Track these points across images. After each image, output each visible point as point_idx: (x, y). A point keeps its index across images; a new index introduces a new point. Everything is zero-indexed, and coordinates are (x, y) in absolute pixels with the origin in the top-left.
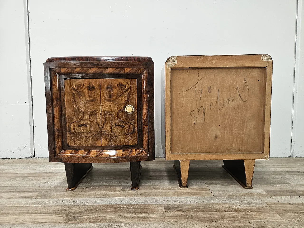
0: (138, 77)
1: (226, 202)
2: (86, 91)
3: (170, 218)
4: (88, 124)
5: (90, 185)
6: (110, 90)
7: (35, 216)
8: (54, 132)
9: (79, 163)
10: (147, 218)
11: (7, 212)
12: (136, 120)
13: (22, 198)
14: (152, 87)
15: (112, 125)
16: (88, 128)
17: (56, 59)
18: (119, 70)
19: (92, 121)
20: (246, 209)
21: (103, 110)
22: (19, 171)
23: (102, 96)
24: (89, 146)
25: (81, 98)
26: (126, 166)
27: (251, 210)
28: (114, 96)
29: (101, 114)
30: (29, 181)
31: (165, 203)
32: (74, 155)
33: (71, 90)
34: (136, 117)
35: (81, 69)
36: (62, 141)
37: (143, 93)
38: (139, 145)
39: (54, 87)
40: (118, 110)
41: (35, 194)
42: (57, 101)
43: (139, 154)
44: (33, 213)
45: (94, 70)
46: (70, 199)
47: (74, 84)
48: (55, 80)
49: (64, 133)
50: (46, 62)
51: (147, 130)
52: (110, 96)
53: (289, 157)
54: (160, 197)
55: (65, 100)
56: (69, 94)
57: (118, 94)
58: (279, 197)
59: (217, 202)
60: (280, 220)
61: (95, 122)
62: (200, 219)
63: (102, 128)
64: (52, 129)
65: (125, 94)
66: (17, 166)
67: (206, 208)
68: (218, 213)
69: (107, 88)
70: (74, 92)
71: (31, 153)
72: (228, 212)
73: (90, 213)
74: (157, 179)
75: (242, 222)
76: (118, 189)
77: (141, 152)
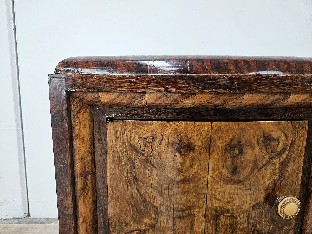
2: (168, 154)
6: (237, 152)
17: (87, 62)
18: (274, 98)
23: (213, 170)
25: (151, 173)
28: (244, 168)
29: (205, 216)
33: (126, 149)
40: (252, 204)
42: (85, 178)
45: (200, 99)
47: (136, 136)
48: (80, 124)
50: (57, 71)
52: (234, 170)
56: (120, 161)
57: (255, 163)
65: (274, 164)
69: (229, 148)
70: (134, 156)
71: (24, 211)
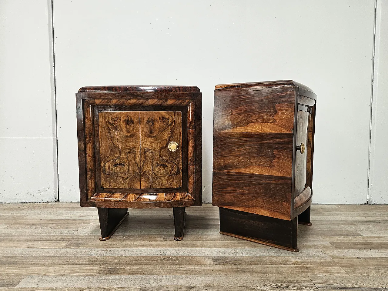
0: (184, 109)
2: (123, 125)
3: (219, 271)
4: (126, 163)
5: (126, 234)
6: (151, 124)
7: (66, 267)
8: (87, 172)
9: (115, 208)
10: (192, 271)
11: (34, 262)
12: (181, 159)
13: (49, 248)
14: (200, 121)
15: (153, 164)
16: (125, 168)
17: (90, 88)
18: (161, 101)
19: (130, 159)
20: (306, 263)
21: (143, 147)
22: (43, 217)
23: (142, 131)
24: (127, 188)
25: (117, 133)
26: (169, 213)
27: (312, 263)
28: (155, 131)
29: (140, 152)
30: (56, 229)
31: (213, 255)
32: (109, 199)
33: (107, 124)
34: (181, 156)
35: (118, 101)
36: (95, 182)
37: (189, 127)
38: (184, 188)
39: (87, 121)
40: (160, 147)
41: (64, 244)
42: (90, 136)
43: (184, 198)
44: (64, 264)
45: (133, 101)
46: (104, 249)
47: (110, 118)
48: (88, 113)
49: (97, 173)
50: (79, 91)
51: (193, 171)
52: (151, 132)
53: (365, 204)
54: (208, 249)
55: (100, 135)
56: (104, 129)
57: (160, 128)
58: (346, 251)
59: (273, 254)
60: (344, 275)
61: (133, 161)
62: (252, 272)
63: (141, 167)
64: (85, 168)
65: (168, 129)
66: (39, 212)
67: (260, 261)
68: (274, 266)
69: (148, 122)
70: (110, 127)
71: (55, 196)
72: (285, 266)
73: (129, 264)
74: (204, 228)
75: (300, 277)
76: (159, 238)
77: (186, 196)
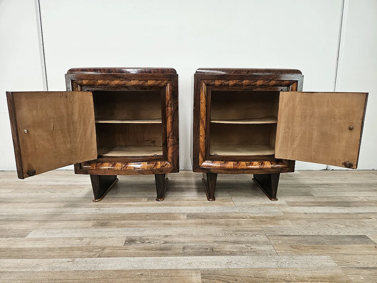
0: (162, 89)
1: (245, 211)
3: (191, 224)
5: (116, 196)
7: (66, 222)
9: (105, 175)
10: (169, 224)
11: (39, 219)
14: (176, 100)
17: (78, 70)
18: (142, 82)
20: (262, 217)
22: (42, 183)
26: (152, 179)
27: (266, 218)
30: (55, 192)
31: (187, 212)
32: (100, 167)
35: (103, 81)
37: (168, 105)
38: (164, 158)
41: (63, 205)
43: (164, 166)
44: (64, 220)
46: (97, 209)
51: (171, 143)
53: (324, 170)
54: (183, 207)
58: (297, 208)
59: (237, 211)
60: (290, 226)
62: (217, 224)
67: (225, 216)
68: (236, 220)
72: (244, 219)
73: (118, 220)
74: (182, 191)
75: (254, 227)
76: (143, 200)
77: (166, 165)
